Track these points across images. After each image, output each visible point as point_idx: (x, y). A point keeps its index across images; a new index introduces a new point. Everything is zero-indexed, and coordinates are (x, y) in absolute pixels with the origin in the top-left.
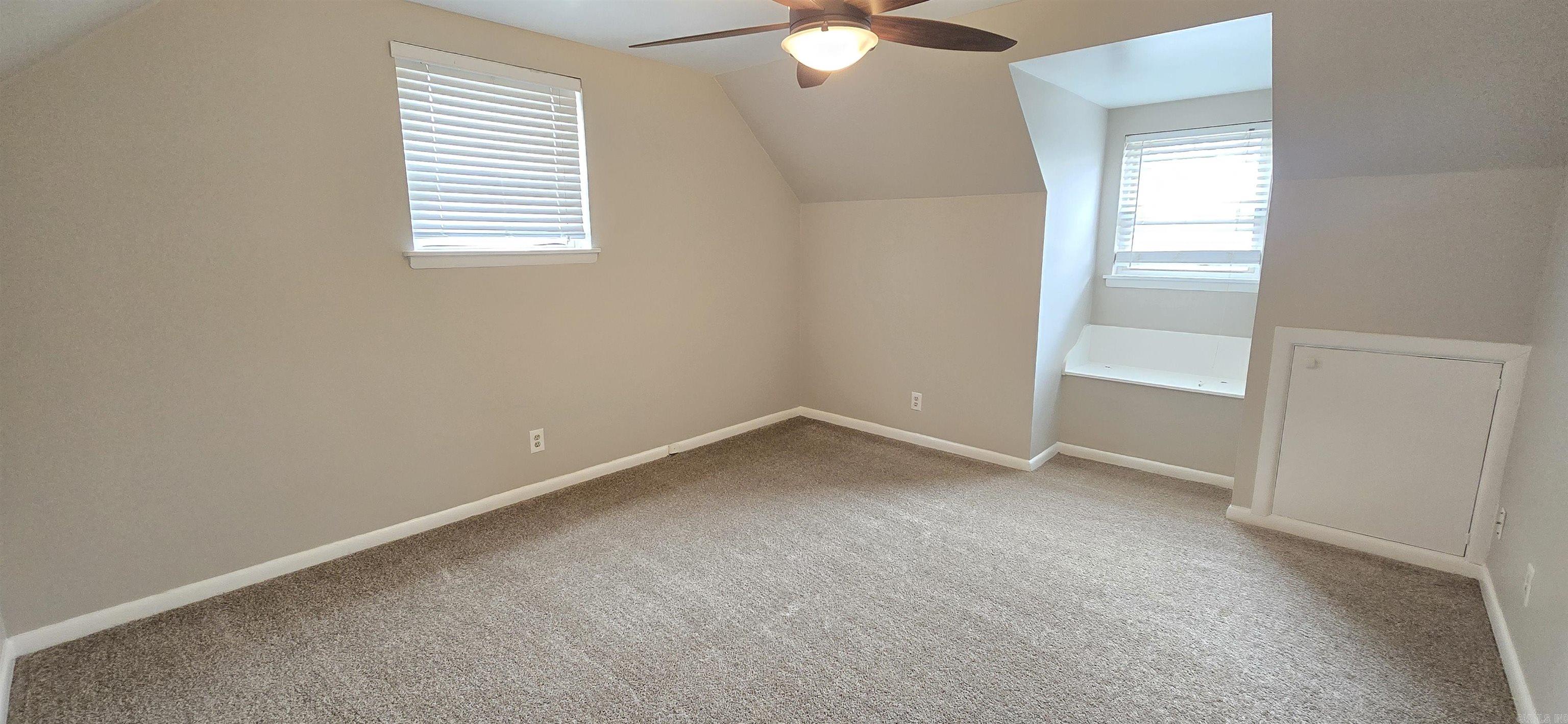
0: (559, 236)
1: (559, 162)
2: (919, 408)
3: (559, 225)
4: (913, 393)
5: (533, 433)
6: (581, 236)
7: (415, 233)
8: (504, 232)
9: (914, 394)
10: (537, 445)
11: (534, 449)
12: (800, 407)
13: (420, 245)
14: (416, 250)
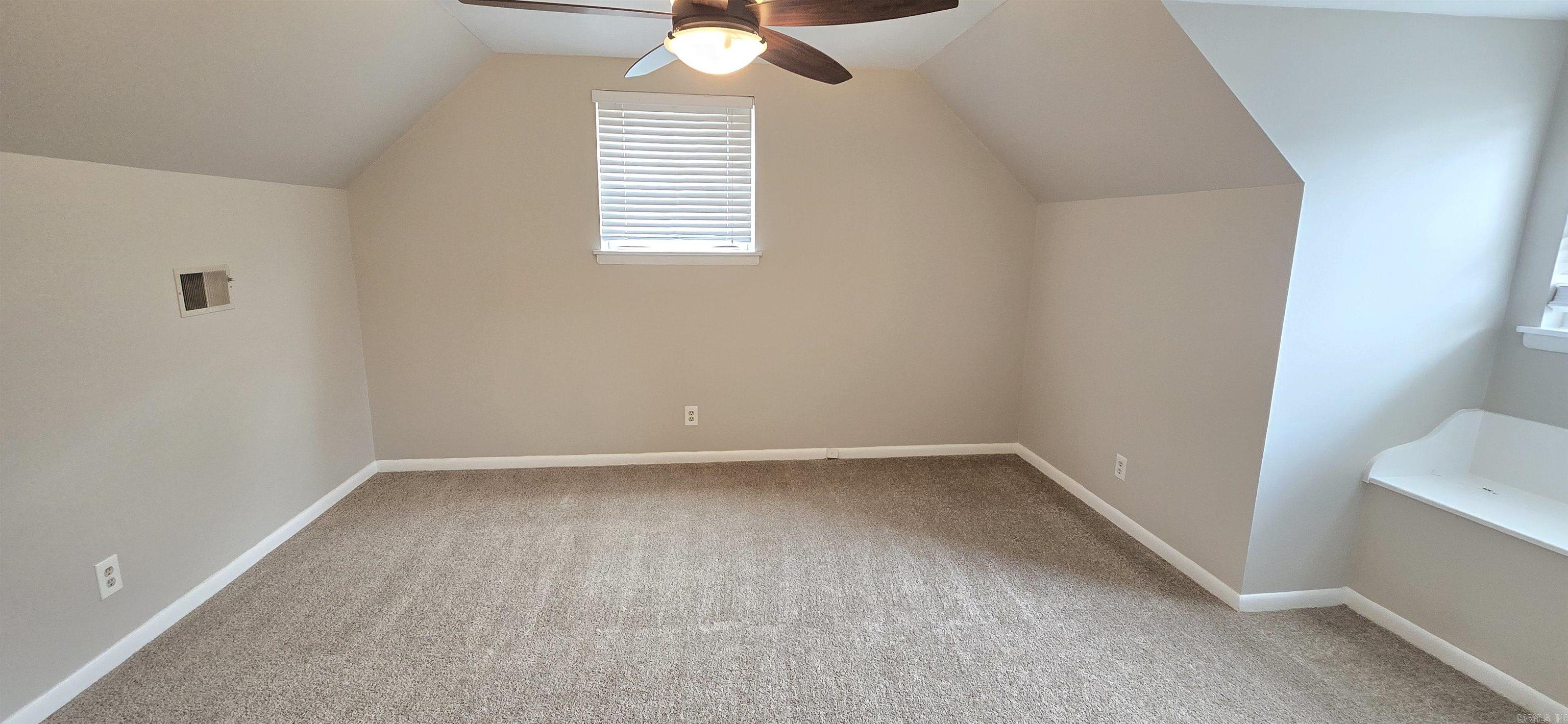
0: (724, 239)
1: (731, 174)
2: (1122, 477)
3: (728, 230)
4: (1118, 455)
5: (688, 408)
6: (747, 240)
7: (604, 237)
8: (675, 236)
9: (1120, 457)
10: (691, 419)
11: (688, 423)
12: (1018, 443)
13: (606, 246)
14: (602, 250)
